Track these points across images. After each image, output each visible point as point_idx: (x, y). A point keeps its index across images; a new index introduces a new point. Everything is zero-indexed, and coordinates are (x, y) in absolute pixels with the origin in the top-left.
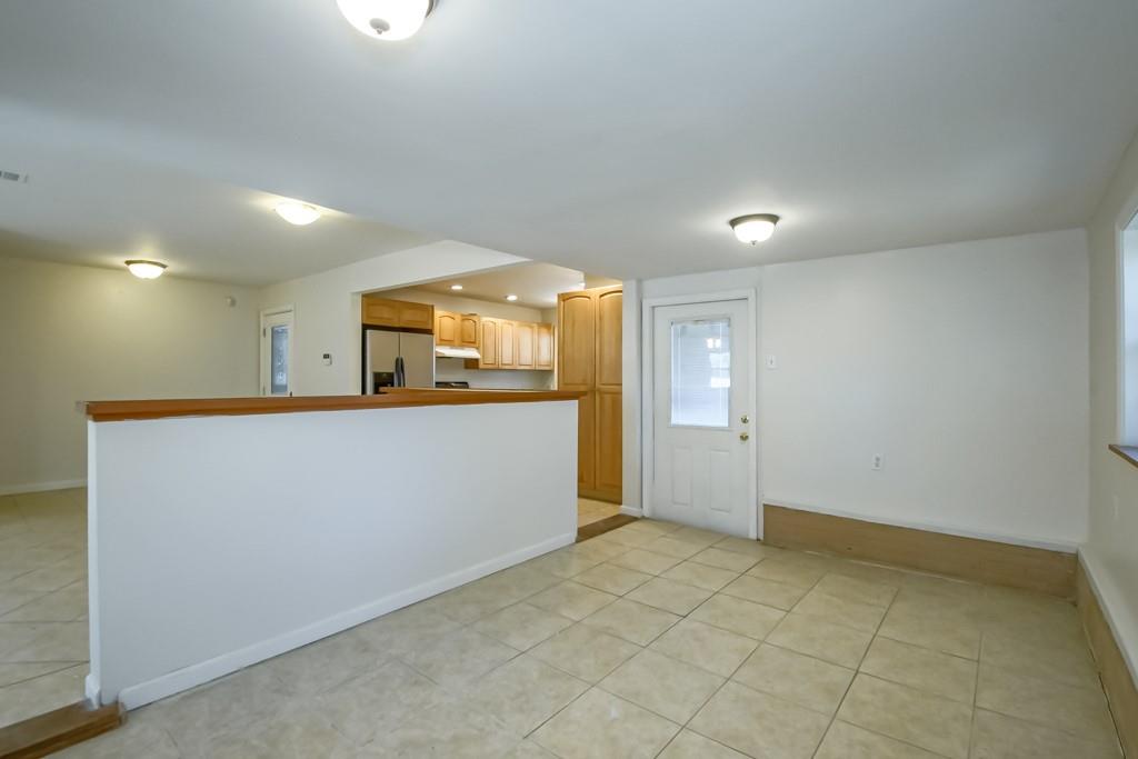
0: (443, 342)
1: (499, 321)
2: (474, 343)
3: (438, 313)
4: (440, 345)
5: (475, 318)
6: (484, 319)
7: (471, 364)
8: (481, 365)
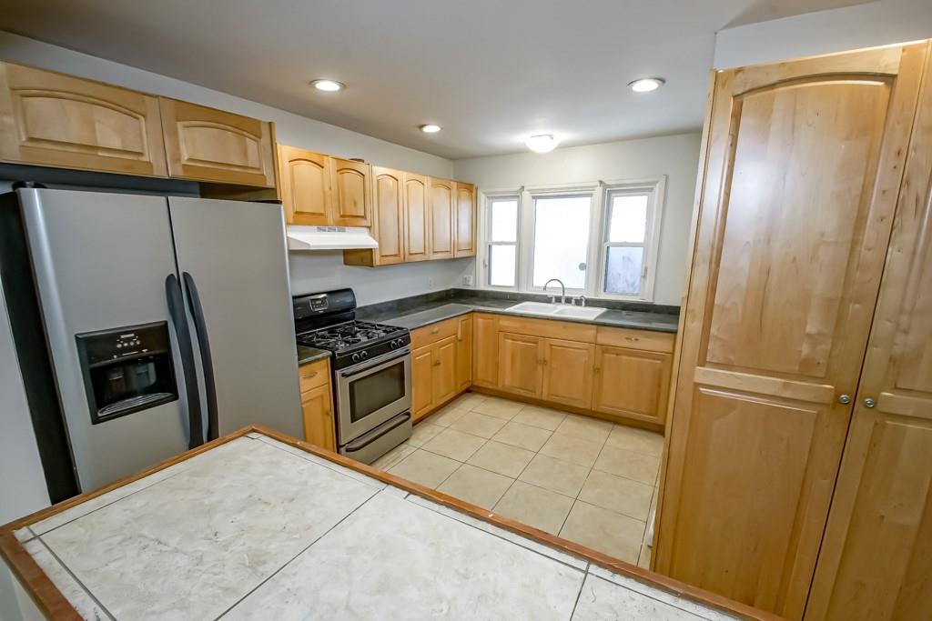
0: (301, 218)
1: (403, 176)
2: (364, 217)
3: (285, 151)
4: (296, 223)
5: (362, 167)
6: (379, 170)
7: (357, 258)
8: (377, 260)
